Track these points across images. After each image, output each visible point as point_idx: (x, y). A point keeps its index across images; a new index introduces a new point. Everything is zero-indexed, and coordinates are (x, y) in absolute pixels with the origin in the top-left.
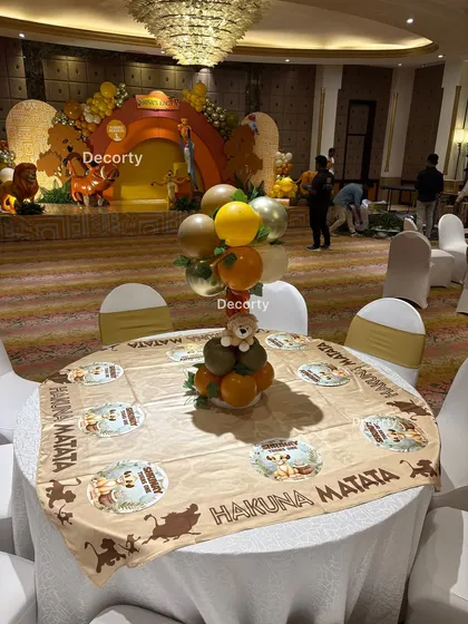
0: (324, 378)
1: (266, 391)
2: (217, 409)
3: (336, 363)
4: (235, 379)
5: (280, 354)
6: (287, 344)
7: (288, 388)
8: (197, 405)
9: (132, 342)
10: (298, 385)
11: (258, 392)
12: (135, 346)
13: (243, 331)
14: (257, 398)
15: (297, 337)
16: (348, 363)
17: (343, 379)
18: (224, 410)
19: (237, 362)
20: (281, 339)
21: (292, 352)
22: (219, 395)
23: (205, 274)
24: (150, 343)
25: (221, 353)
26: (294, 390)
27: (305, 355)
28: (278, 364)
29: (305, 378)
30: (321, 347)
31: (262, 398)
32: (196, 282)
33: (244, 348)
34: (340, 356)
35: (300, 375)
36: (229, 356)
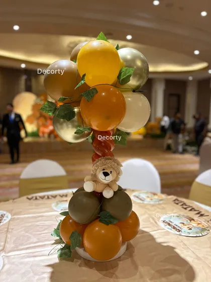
0: (185, 229)
1: (131, 241)
2: (79, 262)
3: (192, 214)
4: (99, 228)
5: (143, 206)
6: (148, 200)
7: (152, 238)
8: (61, 256)
9: (30, 197)
10: (162, 235)
11: (123, 242)
12: (29, 199)
13: (106, 174)
14: (123, 249)
15: (155, 194)
16: (202, 215)
17: (203, 230)
18: (87, 263)
19: (101, 209)
20: (143, 196)
21: (153, 206)
22: (82, 246)
23: (68, 116)
24: (42, 198)
25: (85, 200)
26: (159, 240)
27: (164, 208)
28: (142, 215)
29: (167, 228)
30: (176, 202)
31: (127, 249)
32: (62, 128)
33: (108, 194)
34: (192, 209)
35: (162, 225)
36: (93, 203)
